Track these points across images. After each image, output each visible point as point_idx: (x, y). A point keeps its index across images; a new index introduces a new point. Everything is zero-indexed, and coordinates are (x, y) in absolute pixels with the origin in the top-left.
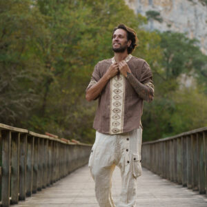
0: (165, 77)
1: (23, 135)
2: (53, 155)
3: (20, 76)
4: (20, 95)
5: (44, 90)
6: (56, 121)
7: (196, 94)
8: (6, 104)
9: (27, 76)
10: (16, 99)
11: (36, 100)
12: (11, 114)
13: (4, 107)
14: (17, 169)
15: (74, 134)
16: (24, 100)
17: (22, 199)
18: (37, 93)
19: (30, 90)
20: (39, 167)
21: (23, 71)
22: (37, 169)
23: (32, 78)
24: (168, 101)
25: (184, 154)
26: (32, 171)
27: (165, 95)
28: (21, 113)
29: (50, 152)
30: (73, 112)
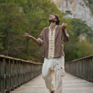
0: (74, 36)
1: (19, 61)
3: (17, 38)
4: (17, 45)
5: (26, 43)
6: (32, 55)
7: (86, 43)
8: (12, 49)
9: (19, 38)
10: (15, 47)
11: (24, 47)
12: (14, 53)
13: (11, 50)
14: (17, 75)
15: (39, 60)
16: (18, 47)
17: (19, 86)
18: (23, 44)
19: (21, 43)
20: (25, 74)
21: (18, 36)
22: (24, 74)
23: (21, 39)
24: (75, 46)
25: (82, 66)
26: (23, 75)
27: (74, 43)
28: (18, 52)
29: (30, 67)
30: (38, 51)
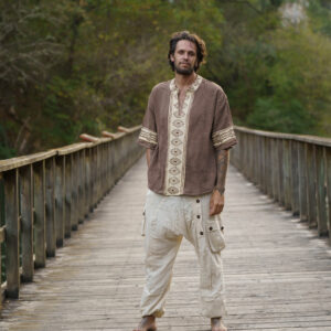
0: (259, 8)
2: (92, 167)
3: (32, 15)
4: (33, 44)
5: (70, 33)
6: (91, 84)
7: (306, 31)
8: (12, 60)
9: (43, 16)
10: (26, 51)
11: (59, 52)
12: (20, 75)
13: (9, 64)
14: (42, 214)
15: (119, 104)
16: (39, 52)
18: (59, 41)
19: (49, 37)
20: (73, 196)
21: (37, 8)
23: (52, 19)
24: (265, 46)
26: (64, 207)
27: (261, 37)
28: (35, 73)
29: (88, 165)
30: (116, 68)
